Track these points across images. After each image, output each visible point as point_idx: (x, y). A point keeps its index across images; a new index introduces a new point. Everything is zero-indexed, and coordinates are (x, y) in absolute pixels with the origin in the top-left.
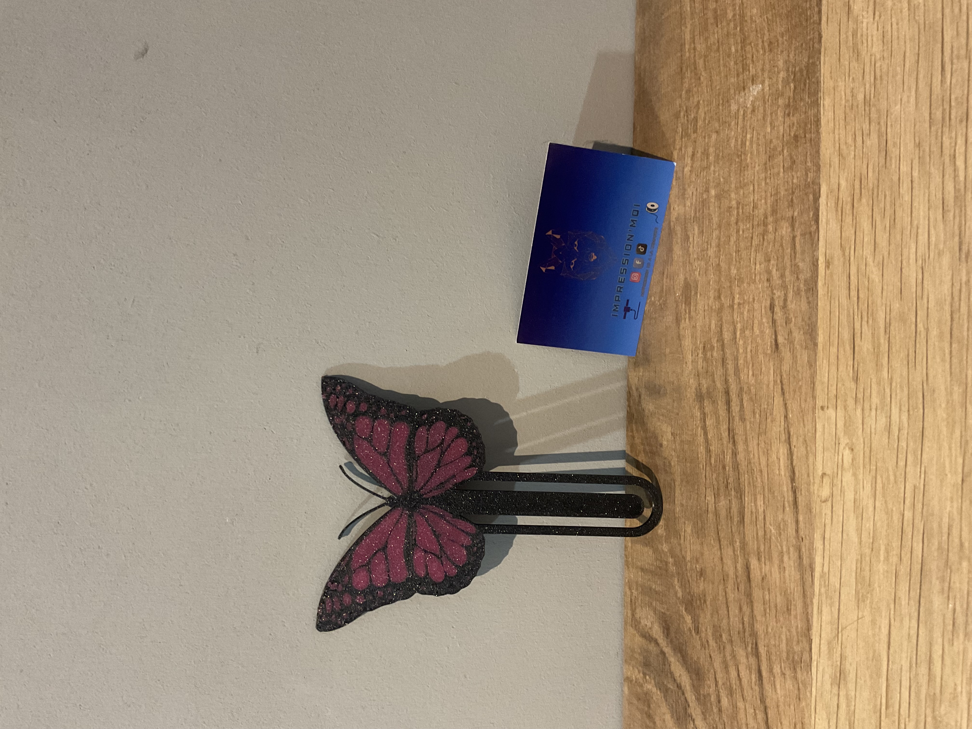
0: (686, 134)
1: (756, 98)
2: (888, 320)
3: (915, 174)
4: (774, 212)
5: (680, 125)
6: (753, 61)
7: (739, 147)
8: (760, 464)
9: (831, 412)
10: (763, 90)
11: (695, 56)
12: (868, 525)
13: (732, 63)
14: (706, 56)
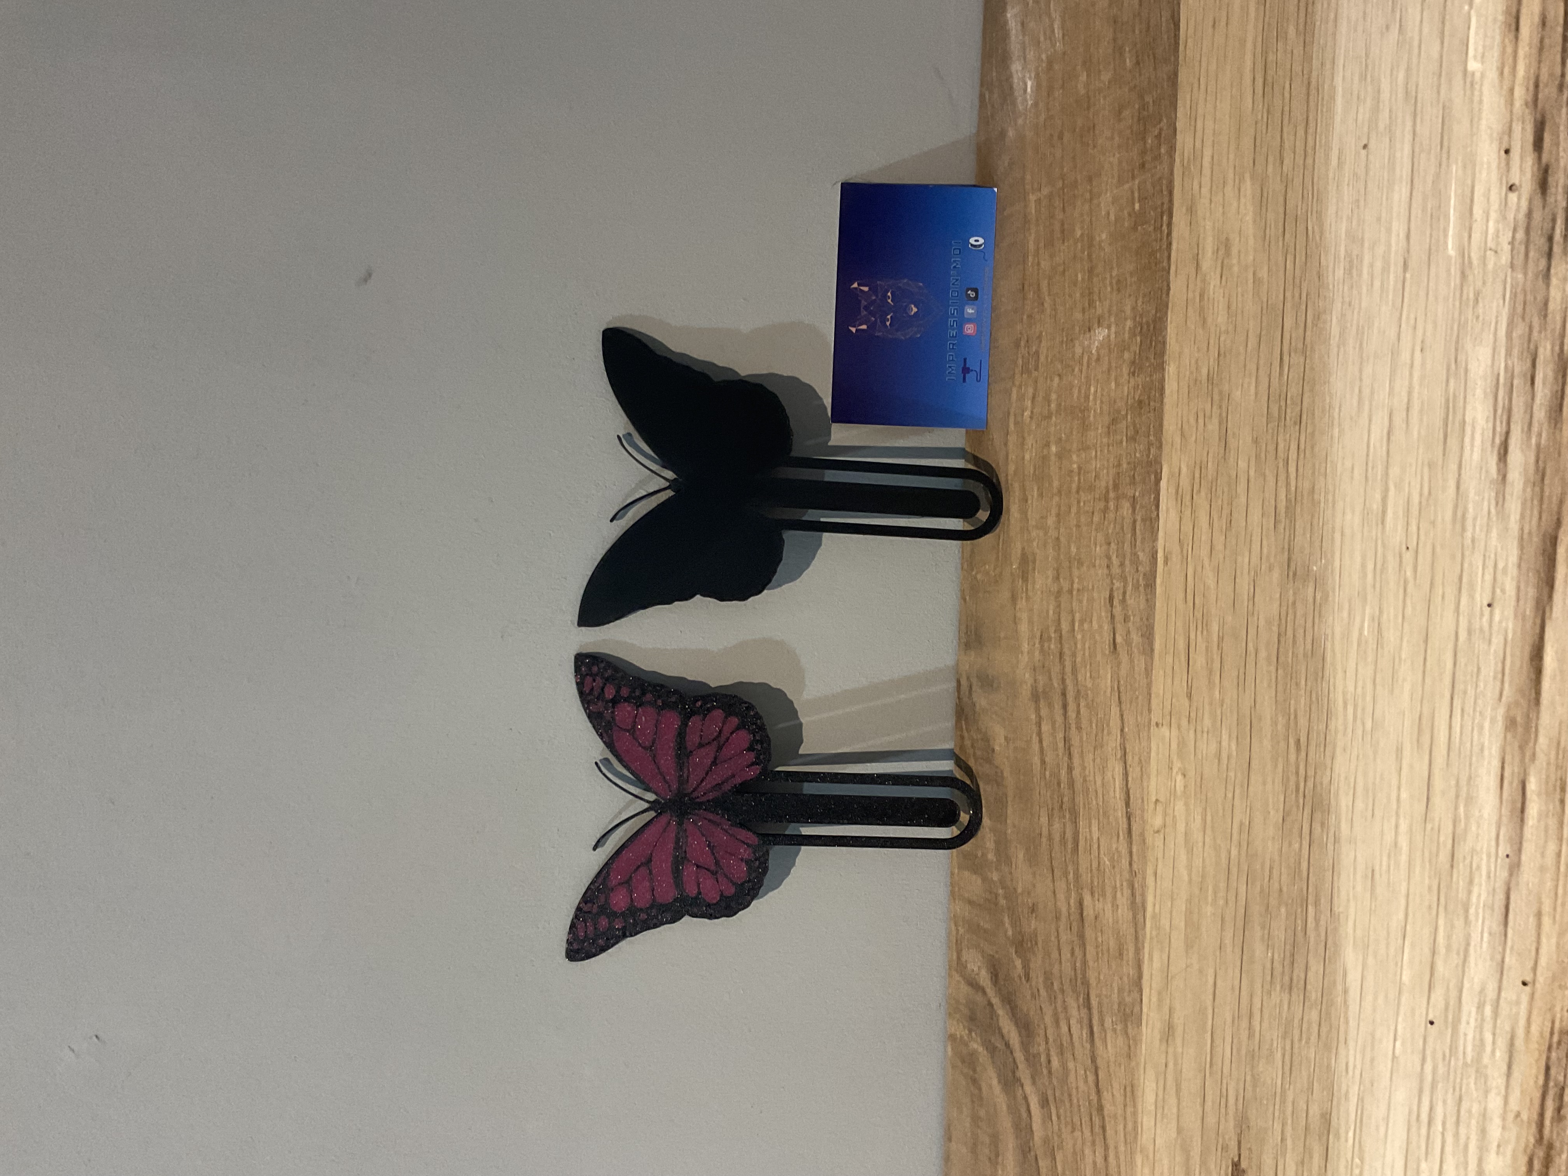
0: (1025, 370)
1: (1102, 345)
2: (1221, 634)
3: (1252, 473)
4: (1116, 487)
5: (1020, 355)
6: (1100, 298)
7: (1082, 400)
8: (1095, 783)
9: (1165, 730)
10: (1109, 336)
11: (1038, 274)
12: (1198, 862)
13: (1078, 295)
14: (1050, 278)
